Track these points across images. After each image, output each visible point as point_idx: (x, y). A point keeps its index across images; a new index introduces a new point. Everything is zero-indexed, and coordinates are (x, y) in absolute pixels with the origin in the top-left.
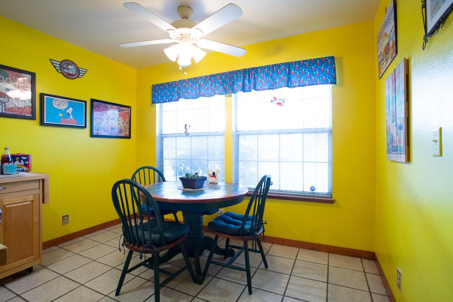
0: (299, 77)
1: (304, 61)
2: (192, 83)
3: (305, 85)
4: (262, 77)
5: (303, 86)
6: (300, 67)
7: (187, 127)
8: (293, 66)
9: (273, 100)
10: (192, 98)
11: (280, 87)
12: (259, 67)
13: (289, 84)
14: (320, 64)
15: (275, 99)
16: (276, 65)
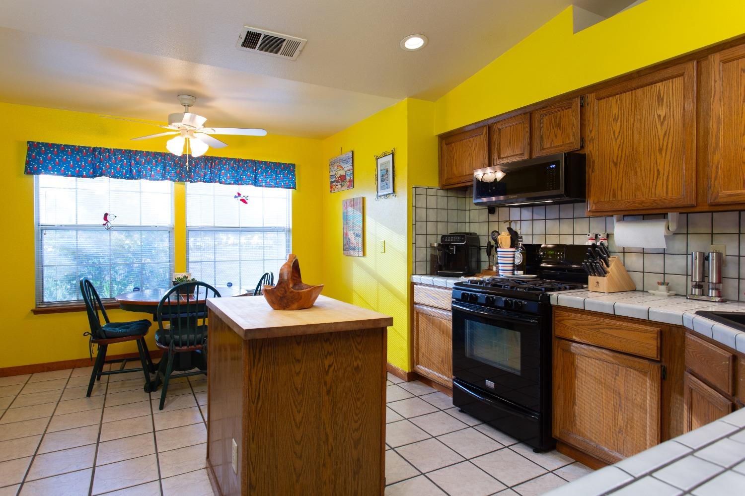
0: (265, 177)
1: (270, 162)
2: (122, 157)
3: (271, 187)
4: (228, 170)
5: (268, 187)
6: (267, 168)
7: (108, 218)
8: (259, 166)
9: (237, 195)
10: (122, 178)
11: (247, 184)
12: (224, 158)
13: (256, 183)
14: (284, 169)
15: (239, 195)
16: (243, 160)
